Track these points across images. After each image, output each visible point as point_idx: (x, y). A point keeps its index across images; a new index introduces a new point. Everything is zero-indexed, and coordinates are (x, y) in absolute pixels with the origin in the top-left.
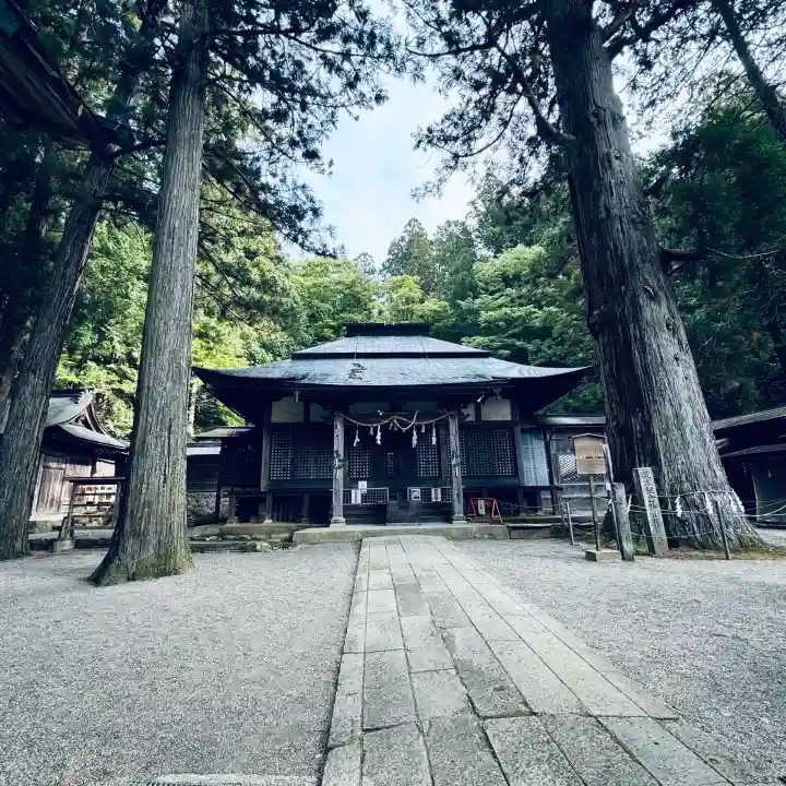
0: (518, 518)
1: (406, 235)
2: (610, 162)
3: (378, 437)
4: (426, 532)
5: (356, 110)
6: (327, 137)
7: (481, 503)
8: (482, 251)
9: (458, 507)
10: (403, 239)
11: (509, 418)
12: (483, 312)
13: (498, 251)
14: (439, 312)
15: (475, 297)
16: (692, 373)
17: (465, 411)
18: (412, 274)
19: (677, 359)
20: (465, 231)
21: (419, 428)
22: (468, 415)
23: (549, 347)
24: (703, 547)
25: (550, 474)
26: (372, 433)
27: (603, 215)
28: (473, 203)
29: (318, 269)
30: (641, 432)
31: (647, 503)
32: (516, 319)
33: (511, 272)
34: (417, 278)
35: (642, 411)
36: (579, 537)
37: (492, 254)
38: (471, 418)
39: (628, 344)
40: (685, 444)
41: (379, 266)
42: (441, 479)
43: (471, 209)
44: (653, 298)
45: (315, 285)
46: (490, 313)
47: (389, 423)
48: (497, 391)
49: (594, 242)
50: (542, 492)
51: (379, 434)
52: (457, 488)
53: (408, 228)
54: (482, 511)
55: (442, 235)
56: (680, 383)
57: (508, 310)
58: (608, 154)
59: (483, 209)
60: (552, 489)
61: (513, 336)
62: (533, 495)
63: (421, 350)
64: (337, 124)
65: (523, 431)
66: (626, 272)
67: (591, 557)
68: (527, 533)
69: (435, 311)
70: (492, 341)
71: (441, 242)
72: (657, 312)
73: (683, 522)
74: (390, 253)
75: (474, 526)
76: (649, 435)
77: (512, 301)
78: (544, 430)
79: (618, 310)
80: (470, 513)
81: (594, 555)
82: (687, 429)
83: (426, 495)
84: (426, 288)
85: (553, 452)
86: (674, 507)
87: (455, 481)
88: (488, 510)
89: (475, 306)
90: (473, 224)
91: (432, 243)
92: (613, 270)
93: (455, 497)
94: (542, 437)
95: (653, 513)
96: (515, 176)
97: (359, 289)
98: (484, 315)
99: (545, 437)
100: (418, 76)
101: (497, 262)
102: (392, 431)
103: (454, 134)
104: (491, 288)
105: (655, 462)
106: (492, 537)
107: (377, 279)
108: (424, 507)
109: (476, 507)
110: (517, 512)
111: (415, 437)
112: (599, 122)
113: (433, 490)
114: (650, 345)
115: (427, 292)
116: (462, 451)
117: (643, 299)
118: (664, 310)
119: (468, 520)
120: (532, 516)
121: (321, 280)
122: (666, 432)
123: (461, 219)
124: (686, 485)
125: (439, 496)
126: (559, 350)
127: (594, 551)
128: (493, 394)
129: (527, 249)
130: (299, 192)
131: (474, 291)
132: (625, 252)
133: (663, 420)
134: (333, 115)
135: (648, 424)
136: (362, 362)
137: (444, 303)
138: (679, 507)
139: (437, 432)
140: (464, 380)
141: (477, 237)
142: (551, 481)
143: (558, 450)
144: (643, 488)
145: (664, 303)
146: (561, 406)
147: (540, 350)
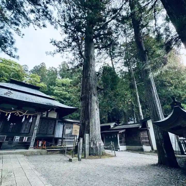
0: (51, 147)
1: (40, 65)
2: (92, 66)
3: (9, 117)
4: (16, 153)
5: (36, 26)
6: (25, 28)
7: (41, 142)
8: (59, 77)
9: (32, 144)
10: (39, 66)
11: (56, 118)
12: (55, 90)
13: (63, 78)
14: (44, 87)
15: (55, 86)
16: (99, 113)
17: (44, 113)
18: (39, 75)
19: (97, 109)
20: (56, 71)
21: (26, 116)
22: (44, 114)
23: (69, 102)
24: (95, 155)
25: (63, 134)
26: (6, 115)
27: (89, 75)
28: (60, 65)
29: (8, 63)
30: (87, 125)
31: (86, 144)
32: (63, 94)
33: (64, 83)
34: (40, 77)
35: (88, 120)
36: (67, 153)
37: (61, 78)
38: (45, 116)
39: (88, 104)
40: (95, 129)
41: (29, 70)
42: (29, 134)
43: (59, 66)
44: (94, 95)
45: (4, 67)
46: (57, 91)
47: (15, 113)
48: (55, 109)
49: (86, 80)
50: (59, 139)
51: (10, 116)
52: (34, 137)
53: (42, 64)
54: (40, 145)
55: (50, 69)
56: (96, 115)
57: (61, 91)
58: (92, 64)
59: (62, 68)
60: (62, 139)
61: (61, 98)
62: (56, 140)
63: (35, 93)
64: (29, 27)
65: (59, 122)
66: (91, 88)
67: (70, 160)
68: (53, 152)
69: (42, 86)
70: (56, 98)
71: (49, 71)
72: (95, 98)
73: (92, 148)
74: (34, 68)
75: (36, 150)
76: (89, 126)
77: (63, 90)
78: (64, 122)
79: (88, 96)
80: (36, 146)
81: (71, 159)
82: (96, 126)
83: (21, 139)
84: (42, 80)
85: (65, 128)
86: (91, 145)
87: (34, 134)
88: (42, 145)
89: (54, 88)
90: (58, 70)
91: (47, 70)
92: (88, 87)
93: (32, 140)
94: (63, 124)
95: (87, 146)
96: (72, 62)
97: (21, 73)
98: (56, 91)
99: (64, 124)
100: (56, 28)
101: (62, 80)
102: (15, 115)
103: (61, 46)
104: (59, 85)
105: (89, 133)
106: (41, 154)
107: (28, 73)
108: (19, 143)
109: (38, 144)
110: (51, 145)
111: (24, 119)
112: (91, 58)
113: (25, 138)
114: (92, 105)
115: (42, 81)
116: (39, 125)
117: (93, 95)
118: (96, 98)
119: (34, 148)
120: (55, 147)
121: (7, 66)
122: (92, 126)
123: (56, 68)
124: (94, 139)
125: (26, 140)
126: (71, 104)
127: (72, 158)
128: (54, 110)
129: (69, 80)
130: (8, 33)
131: (55, 85)
132: (91, 84)
133: (92, 123)
134: (29, 23)
135: (89, 123)
136: (12, 91)
137: (46, 85)
138: (92, 144)
139: (33, 118)
140: (46, 104)
141: (59, 73)
142: (62, 136)
143: (66, 128)
144: (86, 140)
145: (96, 97)
146: (69, 117)
147: (67, 103)
